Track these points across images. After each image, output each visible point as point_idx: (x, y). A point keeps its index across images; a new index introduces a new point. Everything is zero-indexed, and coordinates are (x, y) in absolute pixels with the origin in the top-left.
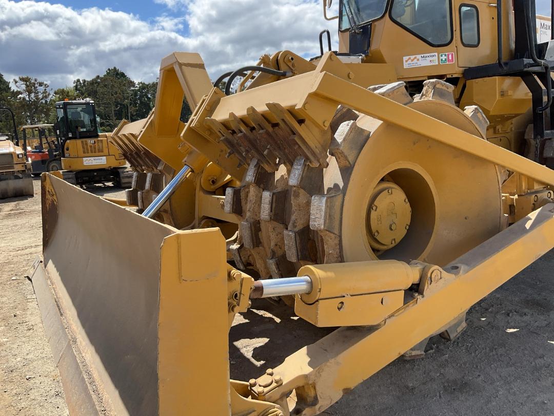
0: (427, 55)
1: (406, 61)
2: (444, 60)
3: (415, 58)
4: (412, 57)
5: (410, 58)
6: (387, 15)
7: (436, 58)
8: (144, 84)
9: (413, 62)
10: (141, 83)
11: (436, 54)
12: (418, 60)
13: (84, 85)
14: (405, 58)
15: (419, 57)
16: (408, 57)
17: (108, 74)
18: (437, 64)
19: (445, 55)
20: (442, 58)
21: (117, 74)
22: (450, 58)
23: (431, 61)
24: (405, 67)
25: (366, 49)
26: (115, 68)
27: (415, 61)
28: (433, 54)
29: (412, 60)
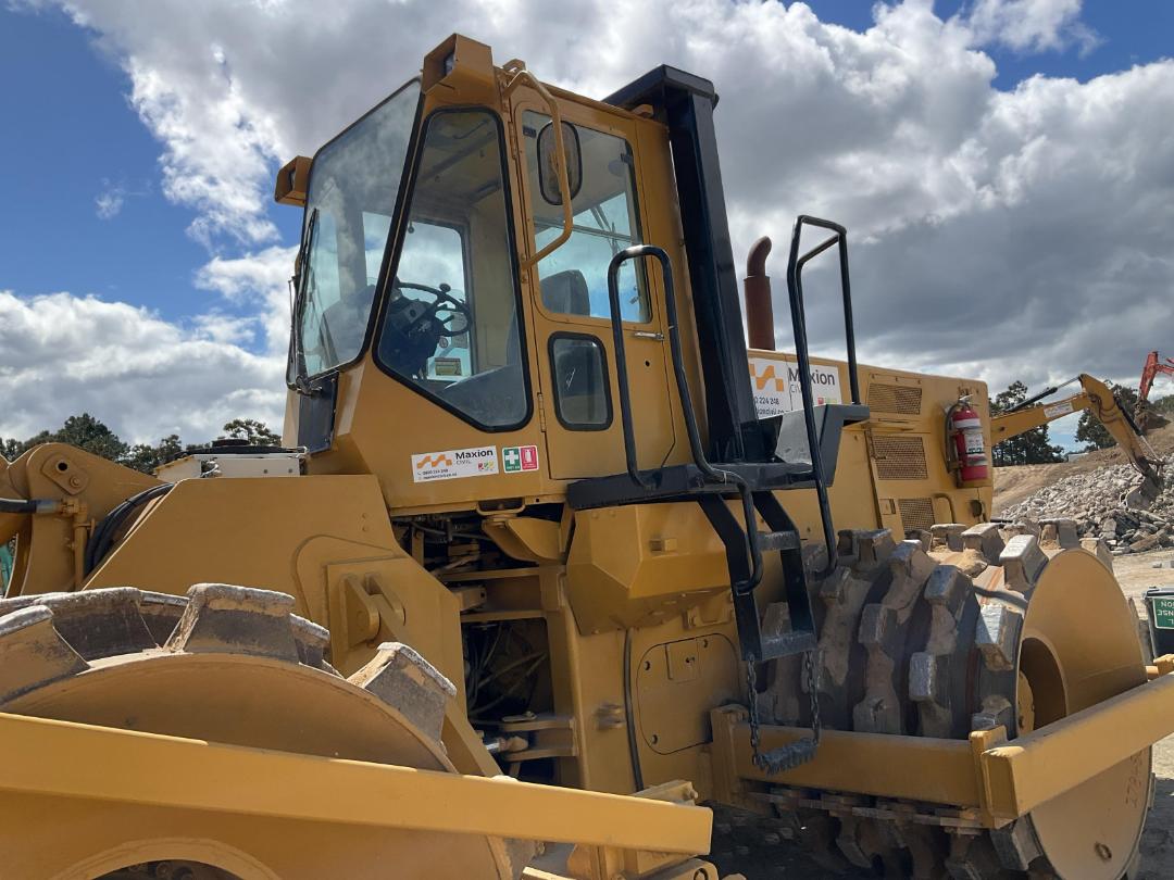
0: (470, 451)
1: (420, 466)
2: (512, 462)
3: (442, 458)
4: (434, 456)
5: (428, 459)
6: (369, 354)
7: (493, 458)
8: (149, 448)
9: (435, 468)
10: (142, 447)
11: (493, 449)
12: (449, 463)
13: (10, 451)
14: (416, 459)
15: (450, 455)
16: (421, 457)
17: (69, 427)
18: (497, 472)
19: (516, 452)
20: (507, 458)
21: (91, 428)
22: (529, 459)
23: (480, 466)
24: (416, 480)
25: (326, 433)
26: (86, 416)
27: (442, 465)
28: (486, 449)
29: (434, 464)
